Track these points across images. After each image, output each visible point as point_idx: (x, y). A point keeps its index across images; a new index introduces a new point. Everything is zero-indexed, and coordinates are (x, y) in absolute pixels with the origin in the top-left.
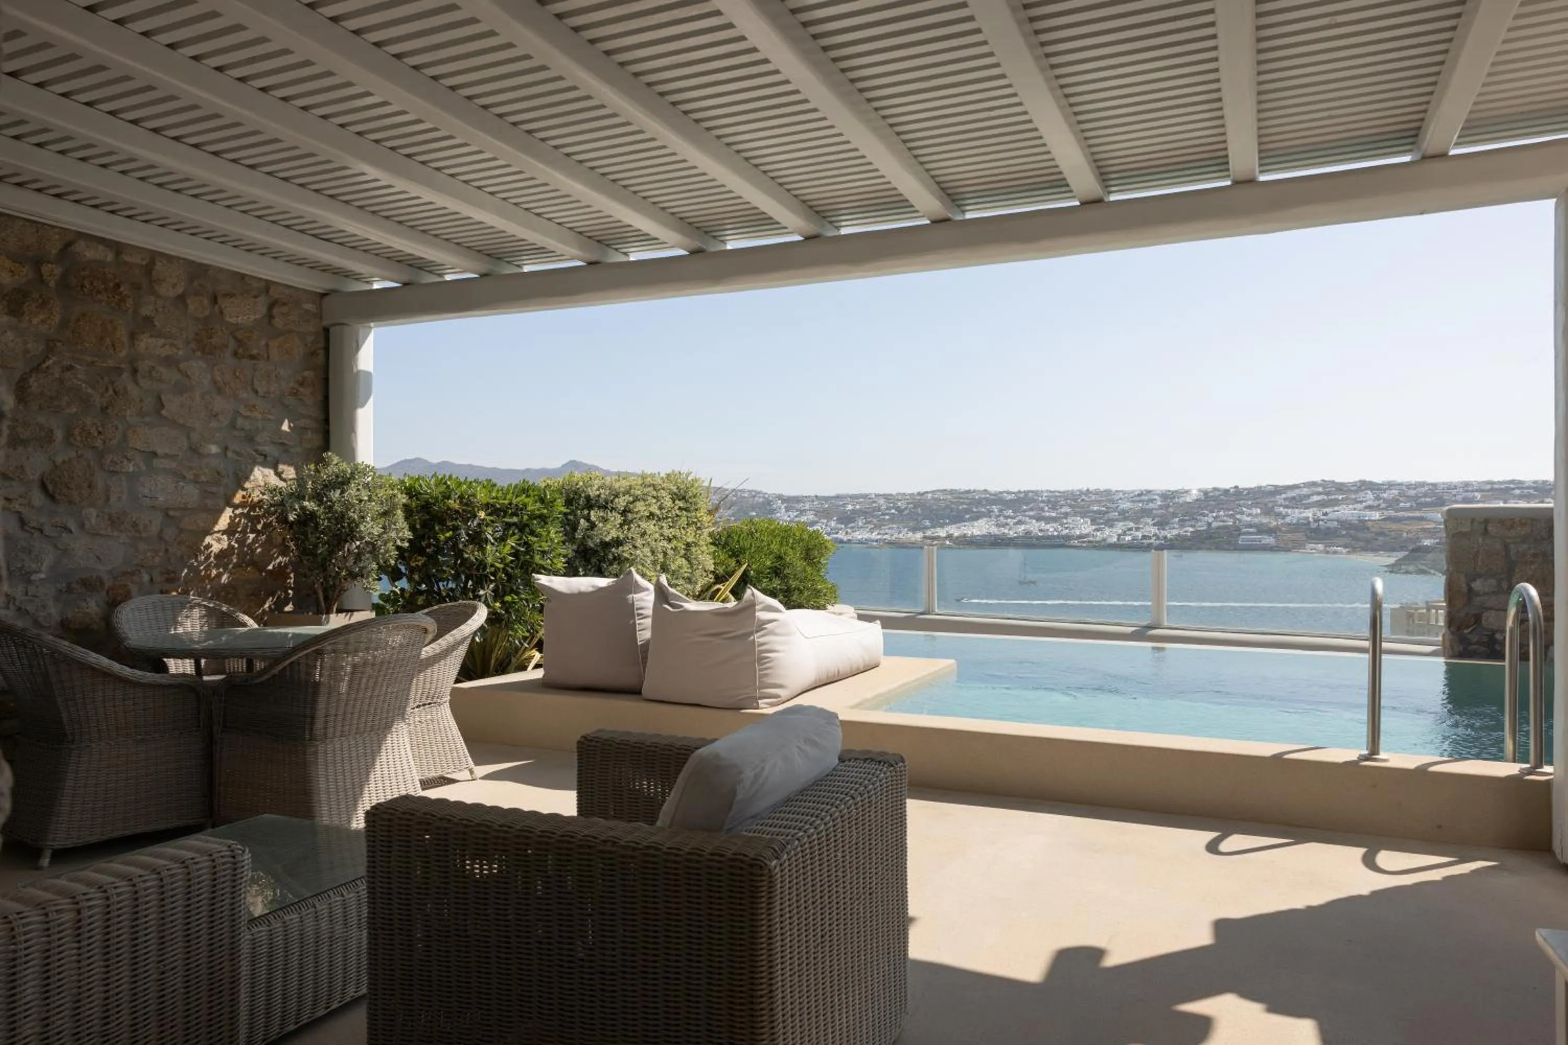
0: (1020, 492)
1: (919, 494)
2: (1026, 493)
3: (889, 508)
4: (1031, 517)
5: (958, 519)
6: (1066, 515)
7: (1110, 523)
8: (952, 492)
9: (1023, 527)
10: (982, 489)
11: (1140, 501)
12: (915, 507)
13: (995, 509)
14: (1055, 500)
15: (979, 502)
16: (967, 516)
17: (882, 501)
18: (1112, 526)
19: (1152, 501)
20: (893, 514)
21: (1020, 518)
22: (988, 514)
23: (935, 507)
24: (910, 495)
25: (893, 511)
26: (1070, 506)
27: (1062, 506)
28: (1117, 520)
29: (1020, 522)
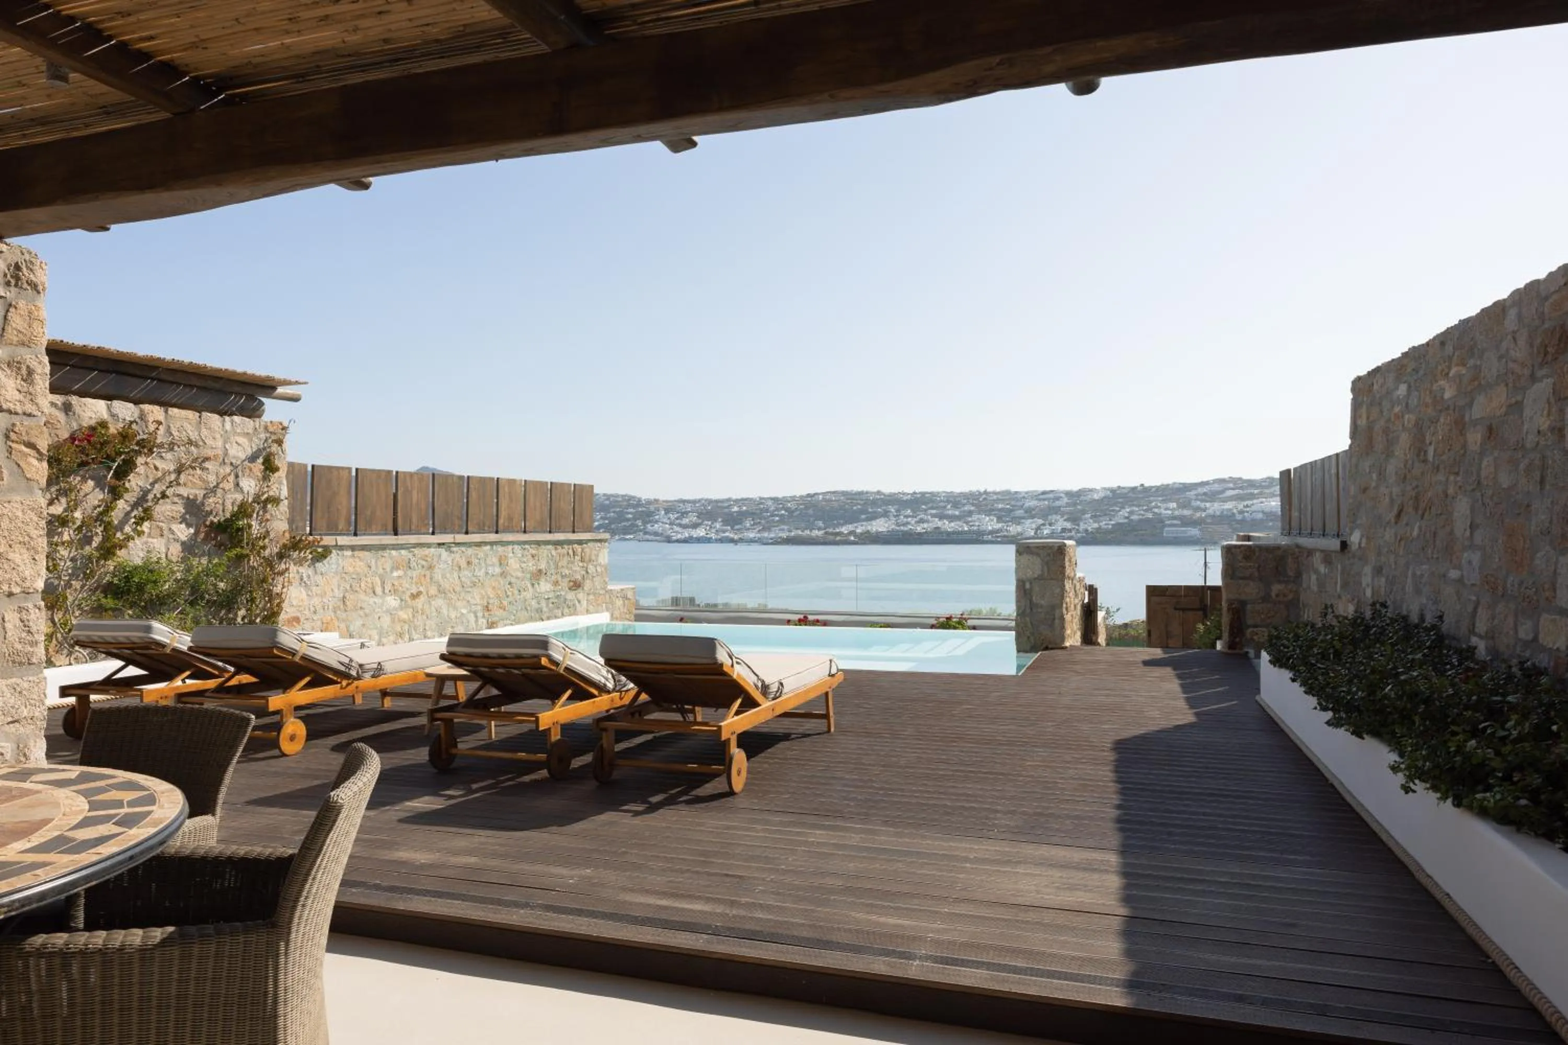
0: (915, 493)
1: (808, 495)
2: (923, 494)
3: (777, 509)
4: (933, 516)
5: (853, 518)
6: (970, 513)
7: (1017, 521)
8: (844, 493)
9: (925, 525)
10: (875, 490)
11: (1044, 500)
12: (807, 508)
13: (892, 509)
14: (955, 500)
15: (874, 503)
16: (863, 517)
17: (770, 503)
18: (1019, 524)
19: (1058, 499)
20: (782, 515)
21: (922, 516)
22: (886, 514)
23: (828, 508)
24: (801, 497)
25: (783, 512)
26: (973, 505)
27: (964, 505)
28: (1023, 518)
29: (922, 521)
